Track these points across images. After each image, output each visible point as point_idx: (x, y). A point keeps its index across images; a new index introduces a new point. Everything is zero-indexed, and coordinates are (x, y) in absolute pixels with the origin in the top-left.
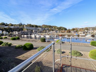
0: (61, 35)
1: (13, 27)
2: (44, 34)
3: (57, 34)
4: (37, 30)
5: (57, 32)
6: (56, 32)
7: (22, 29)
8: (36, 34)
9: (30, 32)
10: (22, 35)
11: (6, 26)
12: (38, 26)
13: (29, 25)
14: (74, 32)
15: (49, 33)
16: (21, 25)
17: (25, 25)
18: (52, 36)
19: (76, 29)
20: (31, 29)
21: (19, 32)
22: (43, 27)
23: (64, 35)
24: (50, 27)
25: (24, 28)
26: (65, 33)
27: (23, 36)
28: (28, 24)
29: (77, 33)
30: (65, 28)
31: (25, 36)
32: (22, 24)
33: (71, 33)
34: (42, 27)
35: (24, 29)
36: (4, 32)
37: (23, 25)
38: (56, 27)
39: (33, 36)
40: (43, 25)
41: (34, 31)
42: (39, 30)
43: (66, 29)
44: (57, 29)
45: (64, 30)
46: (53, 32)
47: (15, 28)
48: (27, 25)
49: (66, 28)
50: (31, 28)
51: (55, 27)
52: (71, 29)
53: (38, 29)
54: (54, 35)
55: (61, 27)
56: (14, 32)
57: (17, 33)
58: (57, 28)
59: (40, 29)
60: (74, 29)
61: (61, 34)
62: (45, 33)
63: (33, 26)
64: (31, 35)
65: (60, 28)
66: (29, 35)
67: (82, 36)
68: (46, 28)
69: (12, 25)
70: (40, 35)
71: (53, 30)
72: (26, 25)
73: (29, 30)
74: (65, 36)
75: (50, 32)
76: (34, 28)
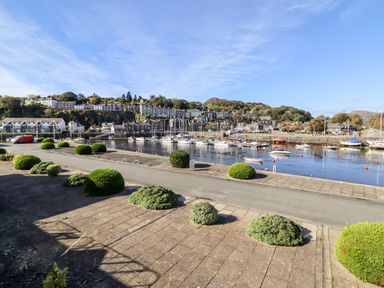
0: (282, 143)
1: (99, 108)
2: (210, 134)
3: (261, 136)
4: (185, 118)
5: (266, 129)
6: (261, 127)
7: (130, 116)
8: (179, 136)
9: (158, 128)
10: (128, 136)
11: (79, 103)
12: (188, 103)
13: (157, 99)
14: (342, 129)
15: (229, 132)
16: (127, 99)
17: (142, 101)
19: (357, 116)
20: (164, 115)
21: (119, 127)
22: (209, 106)
23: (293, 144)
24: (236, 108)
25: (139, 112)
26: (300, 135)
27: (131, 140)
28: (152, 97)
29: (355, 133)
30: (302, 113)
31: (141, 140)
32: (133, 97)
33: (327, 136)
34: (206, 108)
35: (137, 116)
36: (72, 126)
37: (135, 100)
38: (265, 107)
39: (167, 142)
40: (212, 101)
41: (171, 121)
42: (191, 118)
43: (306, 117)
44: (269, 118)
45: (301, 120)
46: (248, 128)
47: (106, 113)
48: (148, 98)
50: (164, 113)
51: (259, 107)
52: (331, 116)
53: (188, 116)
54: (251, 141)
55: (287, 109)
56: (103, 124)
57: (113, 129)
58: (265, 111)
59: (196, 114)
60: (343, 118)
61: (280, 135)
62: (214, 130)
63: (170, 104)
64: (159, 136)
65: (283, 112)
66: (153, 139)
67: (378, 149)
68: (219, 110)
69: (99, 101)
70: (192, 140)
71: (248, 121)
72: (144, 100)
73: (155, 118)
74: (298, 147)
75: (235, 126)
76: (174, 110)
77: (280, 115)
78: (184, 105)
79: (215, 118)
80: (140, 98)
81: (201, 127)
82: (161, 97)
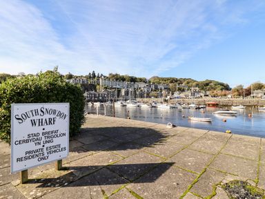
0: (216, 105)
1: (70, 82)
2: (154, 99)
3: (196, 100)
4: (134, 89)
10: (88, 101)
12: (136, 78)
13: (114, 76)
15: (168, 97)
16: (93, 76)
18: (179, 107)
22: (152, 80)
24: (172, 82)
25: (99, 84)
27: (90, 104)
28: (111, 74)
30: (222, 85)
32: (96, 75)
34: (150, 82)
35: (97, 87)
37: (98, 77)
38: (194, 81)
43: (227, 88)
44: (197, 89)
45: (222, 89)
46: (182, 95)
48: (108, 75)
49: (228, 85)
50: (118, 85)
51: (189, 81)
54: (189, 104)
55: (211, 82)
58: (194, 84)
59: (142, 85)
62: (156, 97)
63: (123, 79)
65: (207, 84)
68: (159, 83)
69: (71, 77)
70: (138, 104)
71: (182, 90)
72: (104, 77)
75: (173, 94)
76: (126, 83)
77: (206, 86)
78: (133, 80)
79: (156, 89)
80: (102, 75)
81: (145, 95)
82: (117, 75)
